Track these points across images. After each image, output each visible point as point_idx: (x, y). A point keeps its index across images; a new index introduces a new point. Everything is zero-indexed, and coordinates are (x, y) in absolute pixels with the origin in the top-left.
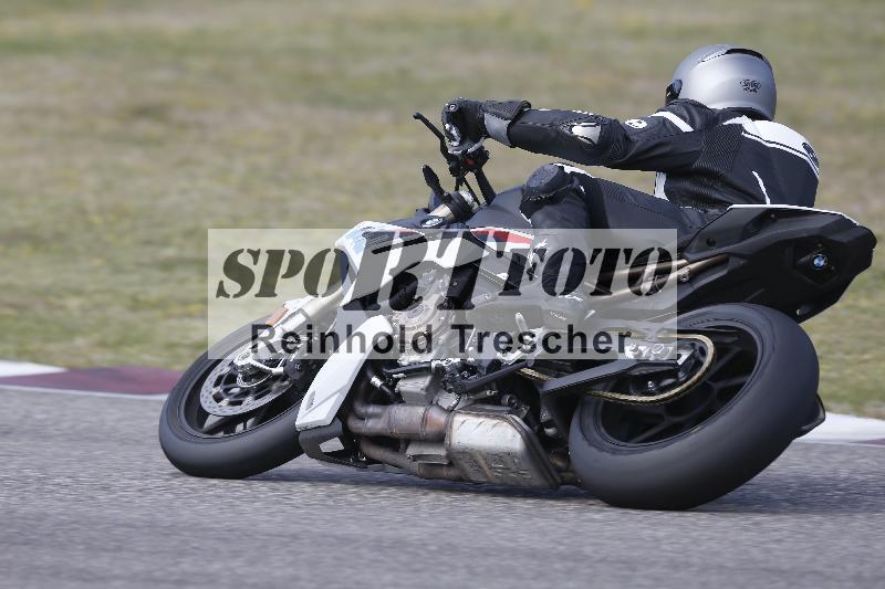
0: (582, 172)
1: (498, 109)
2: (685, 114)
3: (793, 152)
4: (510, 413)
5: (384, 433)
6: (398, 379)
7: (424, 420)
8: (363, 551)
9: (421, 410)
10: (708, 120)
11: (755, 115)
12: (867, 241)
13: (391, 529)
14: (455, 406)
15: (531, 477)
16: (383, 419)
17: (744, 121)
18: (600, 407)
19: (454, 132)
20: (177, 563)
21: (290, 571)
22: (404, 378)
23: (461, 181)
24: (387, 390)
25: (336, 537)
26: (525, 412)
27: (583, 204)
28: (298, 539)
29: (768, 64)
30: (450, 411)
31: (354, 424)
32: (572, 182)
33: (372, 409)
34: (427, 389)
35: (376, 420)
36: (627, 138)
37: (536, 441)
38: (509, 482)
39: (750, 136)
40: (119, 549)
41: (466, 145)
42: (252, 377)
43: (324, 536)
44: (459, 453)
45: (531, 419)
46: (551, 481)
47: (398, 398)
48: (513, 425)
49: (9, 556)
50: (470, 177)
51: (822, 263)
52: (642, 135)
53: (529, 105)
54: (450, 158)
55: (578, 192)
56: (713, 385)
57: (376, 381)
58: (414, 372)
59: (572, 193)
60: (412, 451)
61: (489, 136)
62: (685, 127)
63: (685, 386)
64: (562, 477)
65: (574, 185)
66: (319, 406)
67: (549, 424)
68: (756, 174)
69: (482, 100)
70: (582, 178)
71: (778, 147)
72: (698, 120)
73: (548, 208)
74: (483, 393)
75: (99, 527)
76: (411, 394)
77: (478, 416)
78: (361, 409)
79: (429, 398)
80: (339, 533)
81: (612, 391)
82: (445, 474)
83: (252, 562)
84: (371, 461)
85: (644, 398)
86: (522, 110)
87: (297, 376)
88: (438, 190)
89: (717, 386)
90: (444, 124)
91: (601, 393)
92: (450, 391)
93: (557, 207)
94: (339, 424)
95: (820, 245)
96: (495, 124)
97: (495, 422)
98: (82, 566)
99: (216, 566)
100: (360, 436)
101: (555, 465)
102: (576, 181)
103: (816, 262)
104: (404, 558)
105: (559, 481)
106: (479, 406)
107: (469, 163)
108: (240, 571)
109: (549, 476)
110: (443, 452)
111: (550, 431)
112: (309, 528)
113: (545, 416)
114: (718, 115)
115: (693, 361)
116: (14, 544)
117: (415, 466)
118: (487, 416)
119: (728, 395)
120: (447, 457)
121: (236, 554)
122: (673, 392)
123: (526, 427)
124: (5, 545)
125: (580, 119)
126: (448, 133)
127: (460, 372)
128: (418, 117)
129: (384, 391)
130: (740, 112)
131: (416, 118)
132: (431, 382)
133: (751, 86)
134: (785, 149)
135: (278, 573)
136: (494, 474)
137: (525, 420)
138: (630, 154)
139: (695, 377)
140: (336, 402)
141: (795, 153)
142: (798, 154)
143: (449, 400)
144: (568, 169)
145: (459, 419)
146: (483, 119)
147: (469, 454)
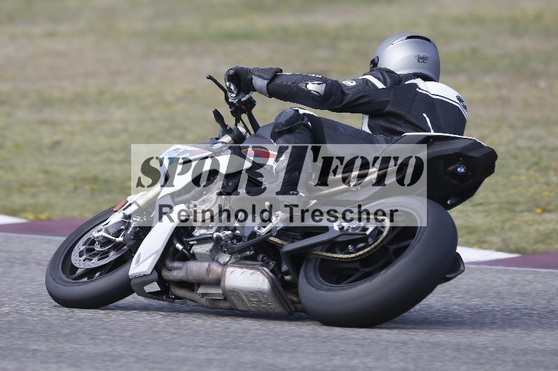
0: (311, 113)
1: (261, 73)
2: (381, 77)
3: (450, 101)
4: (262, 266)
5: (185, 279)
6: (193, 245)
7: (208, 271)
8: (448, 352)
9: (206, 264)
10: (395, 81)
11: (426, 78)
12: (491, 156)
13: (465, 338)
14: (228, 262)
15: (275, 306)
16: (183, 270)
17: (419, 82)
18: (318, 262)
19: (232, 87)
20: (330, 360)
21: (402, 364)
22: (197, 244)
23: (238, 120)
24: (186, 252)
25: (430, 343)
26: (273, 265)
27: (310, 134)
28: (407, 344)
29: (434, 45)
30: (225, 265)
31: (166, 274)
32: (303, 119)
33: (176, 264)
34: (211, 251)
35: (179, 271)
36: (343, 92)
37: (278, 284)
38: (262, 310)
39: (423, 92)
40: (294, 351)
41: (240, 96)
42: (104, 243)
43: (423, 342)
44: (231, 291)
45: (276, 270)
46: (288, 310)
47: (193, 257)
48: (262, 273)
49: (225, 356)
50: (244, 117)
51: (463, 170)
52: (353, 90)
53: (281, 71)
54: (231, 104)
55: (306, 126)
56: (390, 247)
57: (179, 246)
58: (203, 240)
59: (302, 127)
60: (201, 290)
61: (255, 91)
62: (380, 85)
63: (372, 246)
64: (295, 307)
65: (304, 122)
66: (143, 262)
67: (287, 273)
68: (425, 115)
69: (251, 67)
70: (310, 117)
71: (440, 98)
72: (388, 80)
73: (286, 136)
74: (245, 253)
75: (282, 337)
76: (201, 254)
77: (242, 268)
78: (170, 264)
79: (212, 257)
80: (432, 340)
81: (327, 251)
82: (222, 305)
83: (378, 359)
84: (178, 298)
85: (346, 256)
86: (276, 74)
87: (131, 243)
88: (224, 125)
89: (392, 248)
90: (226, 82)
91: (320, 253)
92: (225, 252)
93: (292, 135)
94: (156, 274)
95: (461, 159)
96: (259, 82)
97: (252, 271)
98: (271, 362)
99: (356, 362)
100: (170, 282)
101: (291, 300)
102: (306, 119)
103: (459, 169)
104: (473, 356)
105: (293, 309)
106: (242, 262)
107: (243, 108)
108: (370, 365)
109: (286, 306)
110: (220, 291)
111: (287, 278)
112: (413, 337)
113: (285, 268)
114: (402, 77)
115: (376, 232)
116: (229, 348)
117: (203, 301)
118: (247, 268)
119: (399, 253)
120: (223, 294)
121: (367, 354)
122: (365, 251)
123: (271, 274)
124: (223, 349)
125: (312, 79)
126: (229, 88)
127: (231, 239)
128: (210, 78)
129: (184, 253)
130: (416, 76)
131: (208, 78)
132: (214, 246)
133: (422, 59)
134: (444, 99)
135: (394, 366)
136: (252, 305)
137: (272, 271)
138: (345, 102)
139: (379, 241)
140: (154, 259)
141: (451, 102)
142: (453, 103)
143: (225, 258)
144: (301, 112)
145: (229, 270)
146: (252, 79)
147: (236, 292)
